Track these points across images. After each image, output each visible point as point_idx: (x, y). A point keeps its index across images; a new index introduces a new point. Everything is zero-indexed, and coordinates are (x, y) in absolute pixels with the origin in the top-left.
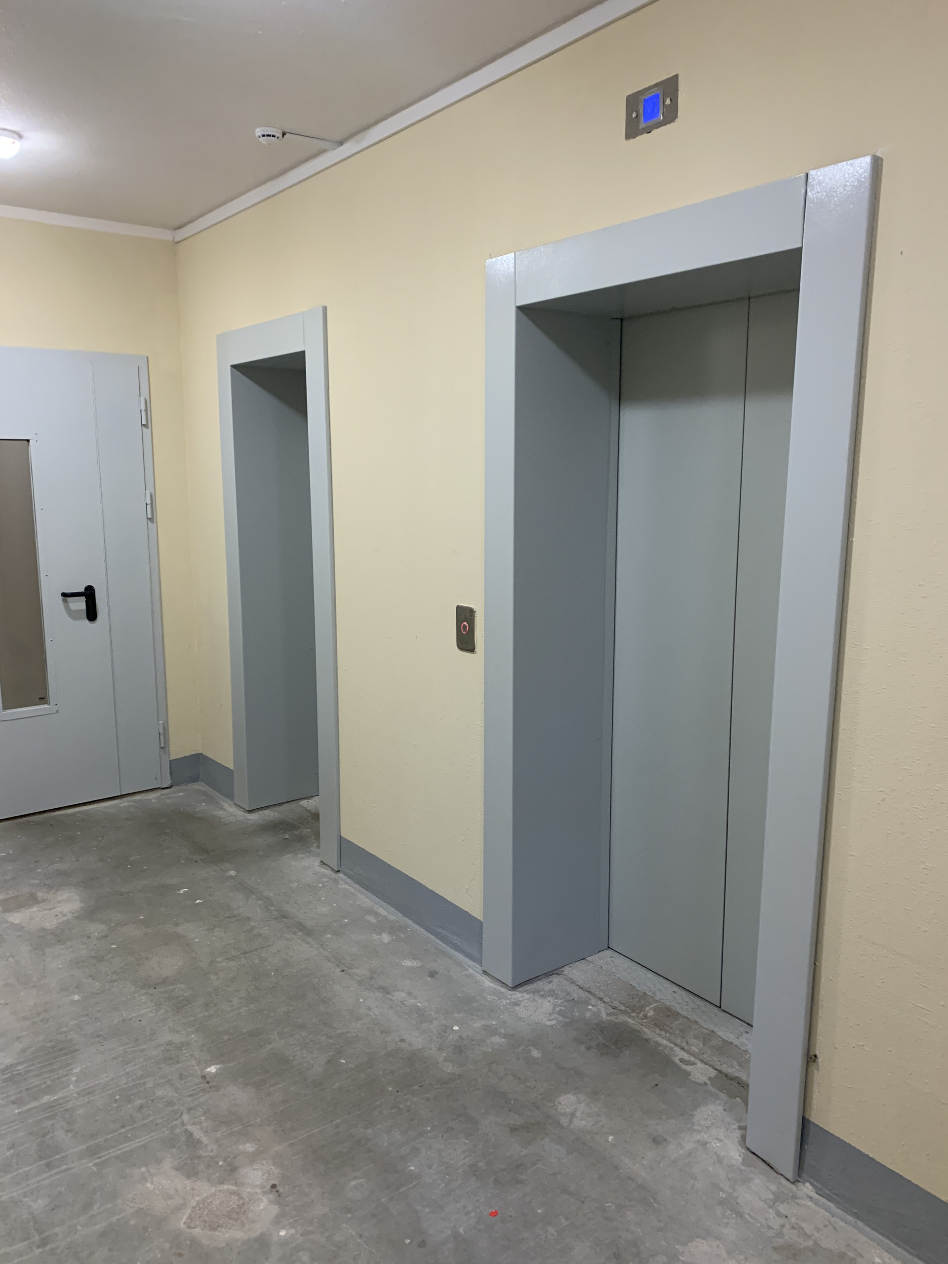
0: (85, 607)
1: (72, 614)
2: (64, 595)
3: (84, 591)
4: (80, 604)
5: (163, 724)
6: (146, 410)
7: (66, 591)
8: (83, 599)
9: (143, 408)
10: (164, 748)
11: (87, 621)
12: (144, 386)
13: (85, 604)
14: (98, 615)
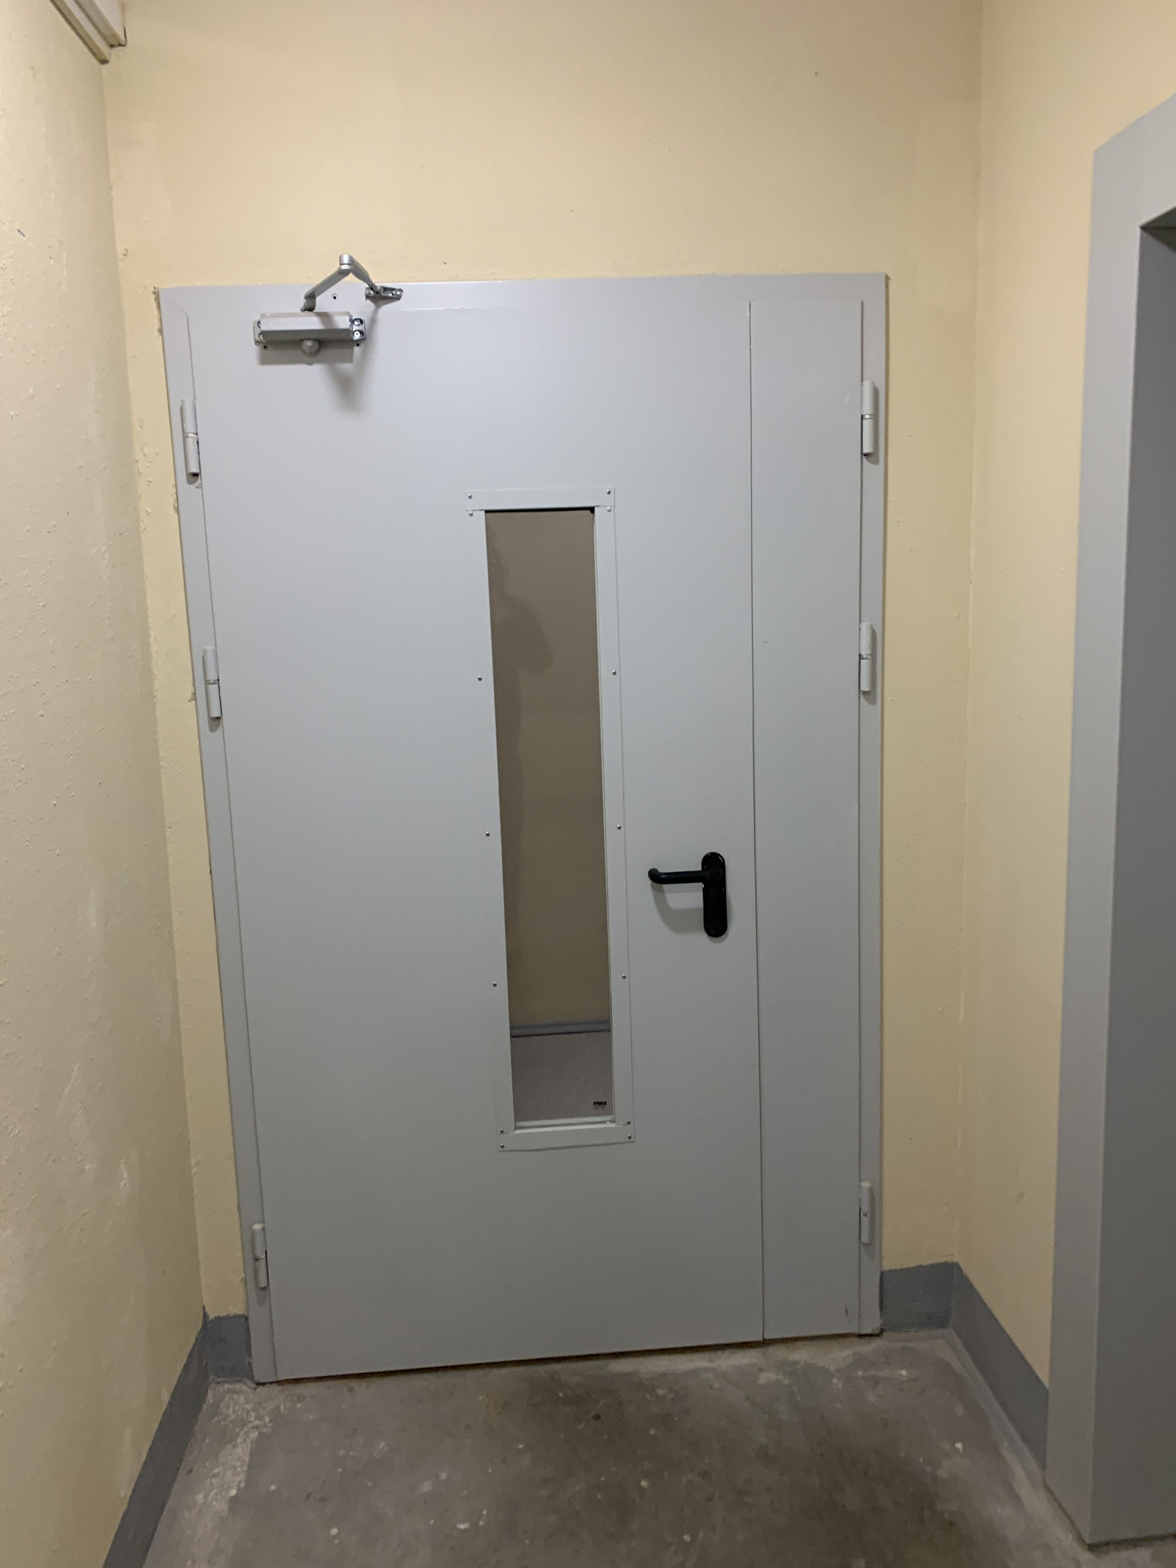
0: (701, 904)
1: (673, 919)
2: (657, 878)
3: (700, 869)
4: (692, 897)
5: (871, 1191)
6: (875, 417)
7: (663, 869)
8: (700, 886)
9: (867, 410)
10: (870, 1245)
11: (704, 936)
12: (874, 354)
13: (701, 894)
14: (728, 925)
